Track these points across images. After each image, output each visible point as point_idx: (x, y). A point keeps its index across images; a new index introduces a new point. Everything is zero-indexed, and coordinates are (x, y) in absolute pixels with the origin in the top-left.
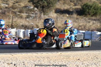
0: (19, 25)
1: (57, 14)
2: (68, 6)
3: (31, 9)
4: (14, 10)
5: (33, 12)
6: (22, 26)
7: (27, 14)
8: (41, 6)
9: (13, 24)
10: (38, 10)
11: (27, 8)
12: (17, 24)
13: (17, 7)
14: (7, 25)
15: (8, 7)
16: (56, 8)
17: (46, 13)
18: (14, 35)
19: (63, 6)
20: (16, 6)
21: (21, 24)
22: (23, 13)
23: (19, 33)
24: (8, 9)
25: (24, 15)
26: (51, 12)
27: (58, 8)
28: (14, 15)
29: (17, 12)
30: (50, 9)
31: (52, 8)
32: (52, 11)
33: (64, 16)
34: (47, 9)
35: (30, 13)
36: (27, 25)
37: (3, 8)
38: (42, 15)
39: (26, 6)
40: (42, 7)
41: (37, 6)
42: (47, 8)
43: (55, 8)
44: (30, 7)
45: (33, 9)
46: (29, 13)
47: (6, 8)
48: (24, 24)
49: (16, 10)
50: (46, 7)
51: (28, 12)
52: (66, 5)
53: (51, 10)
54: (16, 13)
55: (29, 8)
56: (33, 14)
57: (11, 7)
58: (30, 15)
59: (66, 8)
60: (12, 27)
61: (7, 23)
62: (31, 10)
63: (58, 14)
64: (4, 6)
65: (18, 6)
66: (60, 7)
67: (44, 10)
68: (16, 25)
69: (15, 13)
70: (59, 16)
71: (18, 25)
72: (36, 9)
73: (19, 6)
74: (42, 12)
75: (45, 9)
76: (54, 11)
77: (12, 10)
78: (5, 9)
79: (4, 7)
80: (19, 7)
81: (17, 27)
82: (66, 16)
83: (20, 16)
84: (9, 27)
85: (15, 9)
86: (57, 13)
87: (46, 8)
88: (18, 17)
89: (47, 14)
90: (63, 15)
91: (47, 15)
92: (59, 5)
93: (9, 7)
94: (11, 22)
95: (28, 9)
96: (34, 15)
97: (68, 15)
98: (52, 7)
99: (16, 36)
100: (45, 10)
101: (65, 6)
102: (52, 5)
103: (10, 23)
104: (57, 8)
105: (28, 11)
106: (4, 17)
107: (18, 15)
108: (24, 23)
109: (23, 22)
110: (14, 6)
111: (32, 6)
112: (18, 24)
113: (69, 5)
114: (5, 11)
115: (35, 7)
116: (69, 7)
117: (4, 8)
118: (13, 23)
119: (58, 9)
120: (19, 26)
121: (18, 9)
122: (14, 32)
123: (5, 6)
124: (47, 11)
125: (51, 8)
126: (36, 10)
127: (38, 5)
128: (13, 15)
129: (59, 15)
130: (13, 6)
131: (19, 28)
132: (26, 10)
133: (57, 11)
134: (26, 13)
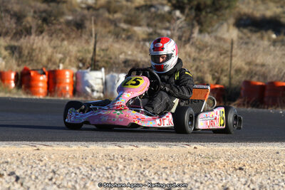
0: (116, 61)
1: (242, 32)
2: (277, 7)
3: (163, 12)
4: (111, 17)
5: (168, 24)
6: (126, 62)
7: (150, 30)
8: (192, 4)
9: (98, 58)
10: (183, 18)
11: (153, 10)
12: (111, 58)
13: (121, 8)
14: (80, 58)
15: (94, 6)
16: (240, 14)
17: (208, 27)
18: (97, 92)
19: (262, 8)
20: (118, 4)
21: (122, 57)
22: (140, 26)
23: (114, 84)
24: (94, 12)
25: (141, 31)
26: (222, 24)
27: (245, 14)
28: (109, 32)
29: (120, 20)
30: (219, 13)
31: (228, 11)
32: (226, 20)
33: (262, 38)
34: (210, 15)
35: (159, 25)
36: (139, 60)
37: (79, 10)
38: (196, 34)
39: (149, 3)
40: (194, 7)
41: (181, 4)
42: (210, 12)
43: (235, 11)
44: (160, 7)
45: (170, 13)
46: (156, 26)
47: (89, 8)
48: (129, 58)
49: (118, 16)
50: (208, 10)
51: (154, 23)
52: (271, 5)
53: (223, 20)
54: (118, 24)
55: (158, 9)
56: (167, 29)
57: (102, 7)
58: (159, 31)
59: (269, 14)
60: (95, 66)
61: (79, 54)
62: (163, 18)
63: (245, 31)
64: (82, 3)
65: (124, 3)
66: (250, 11)
67: (202, 17)
68: (106, 59)
69: (116, 25)
70: (249, 38)
71: (112, 61)
72: (178, 13)
73: (129, 4)
74: (195, 23)
75: (204, 13)
76: (232, 21)
77: (107, 15)
78: (86, 12)
79: (84, 6)
80: (127, 8)
81: (109, 65)
82: (269, 39)
83: (129, 34)
84: (84, 64)
85: (115, 12)
86: (241, 29)
87: (206, 13)
88: (124, 36)
89: (209, 30)
90: (258, 34)
91: (209, 33)
92: (249, 3)
93: (97, 7)
94: (92, 51)
95: (154, 15)
96: (169, 32)
97: (274, 36)
98: (226, 8)
99: (103, 93)
100: (205, 17)
101: (267, 9)
102: (226, 4)
103: (89, 52)
104: (242, 12)
105: (154, 19)
106: (74, 36)
107: (124, 30)
108: (131, 55)
109: (130, 53)
110: (114, 5)
111: (166, 5)
112: (113, 57)
113: (279, 5)
114: (83, 18)
115: (175, 7)
116: (279, 11)
117: (82, 8)
118: (97, 52)
119: (245, 18)
120: (114, 63)
121: (123, 14)
122: (100, 81)
123: (85, 3)
124: (211, 22)
125: (223, 11)
126: (178, 18)
127: (184, 3)
128: (108, 30)
129: (249, 35)
130: (109, 3)
131: (114, 70)
132: (148, 18)
133: (242, 22)
134: (148, 25)
